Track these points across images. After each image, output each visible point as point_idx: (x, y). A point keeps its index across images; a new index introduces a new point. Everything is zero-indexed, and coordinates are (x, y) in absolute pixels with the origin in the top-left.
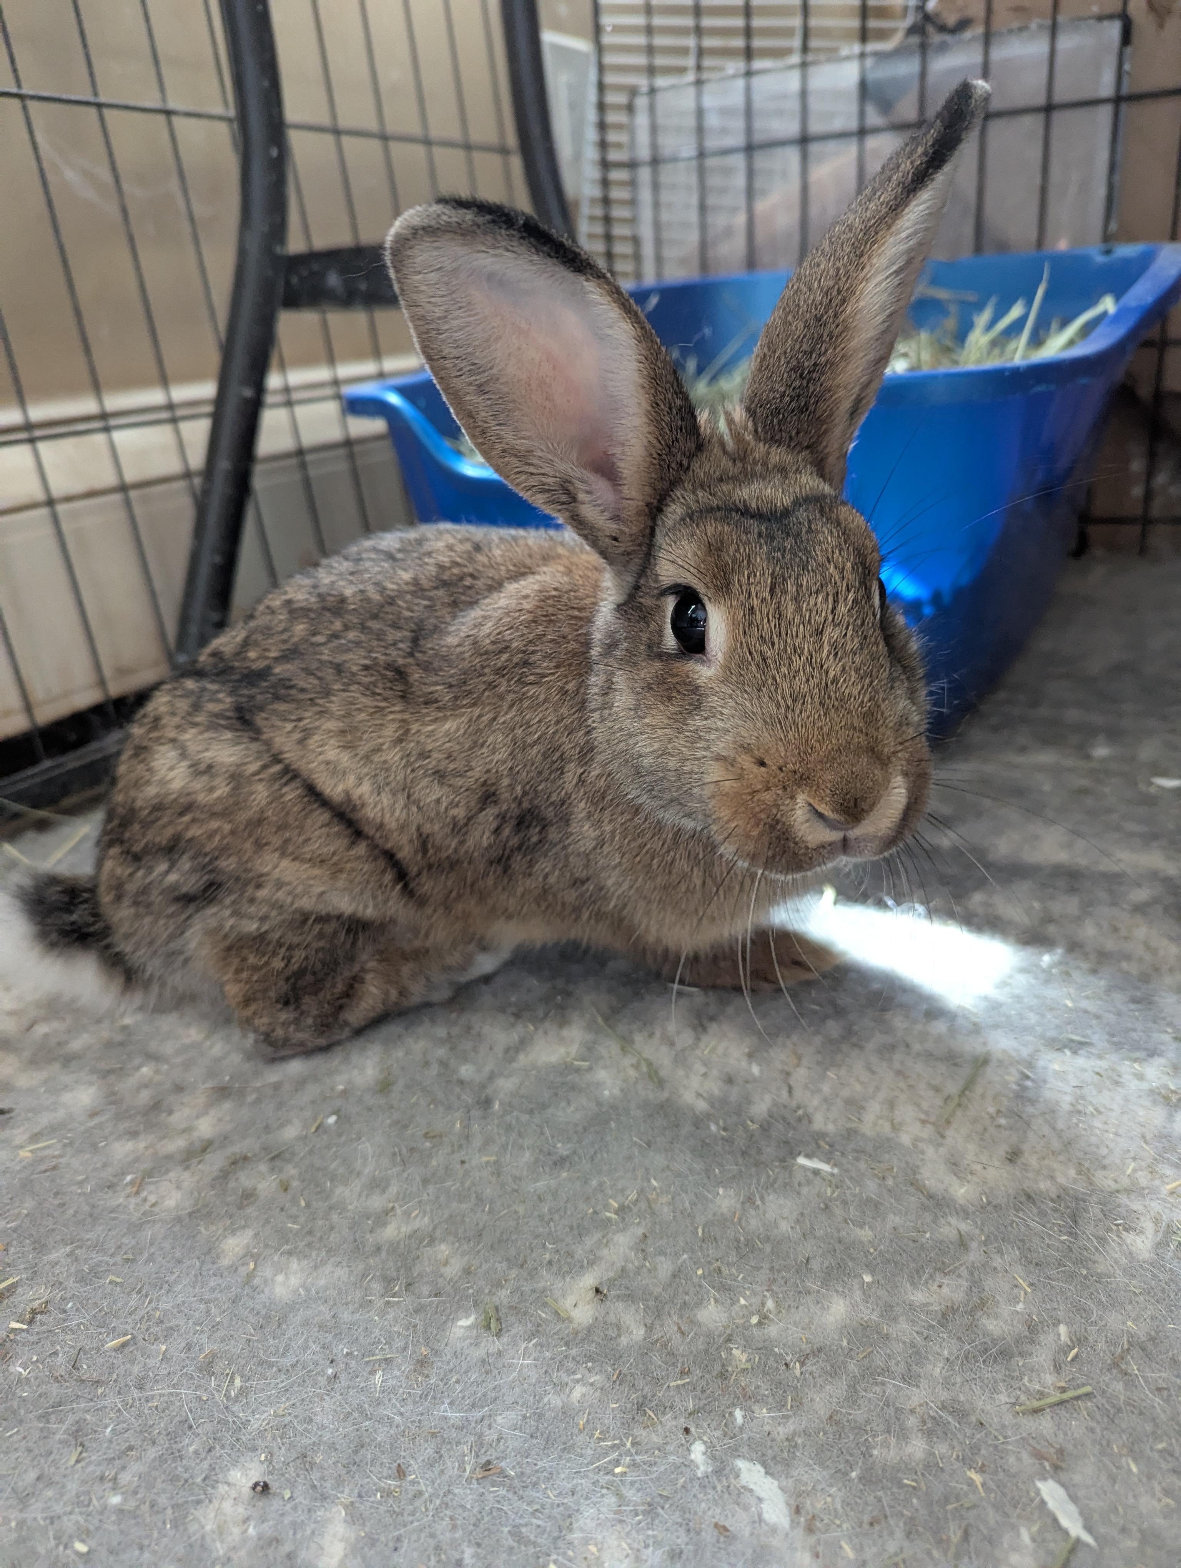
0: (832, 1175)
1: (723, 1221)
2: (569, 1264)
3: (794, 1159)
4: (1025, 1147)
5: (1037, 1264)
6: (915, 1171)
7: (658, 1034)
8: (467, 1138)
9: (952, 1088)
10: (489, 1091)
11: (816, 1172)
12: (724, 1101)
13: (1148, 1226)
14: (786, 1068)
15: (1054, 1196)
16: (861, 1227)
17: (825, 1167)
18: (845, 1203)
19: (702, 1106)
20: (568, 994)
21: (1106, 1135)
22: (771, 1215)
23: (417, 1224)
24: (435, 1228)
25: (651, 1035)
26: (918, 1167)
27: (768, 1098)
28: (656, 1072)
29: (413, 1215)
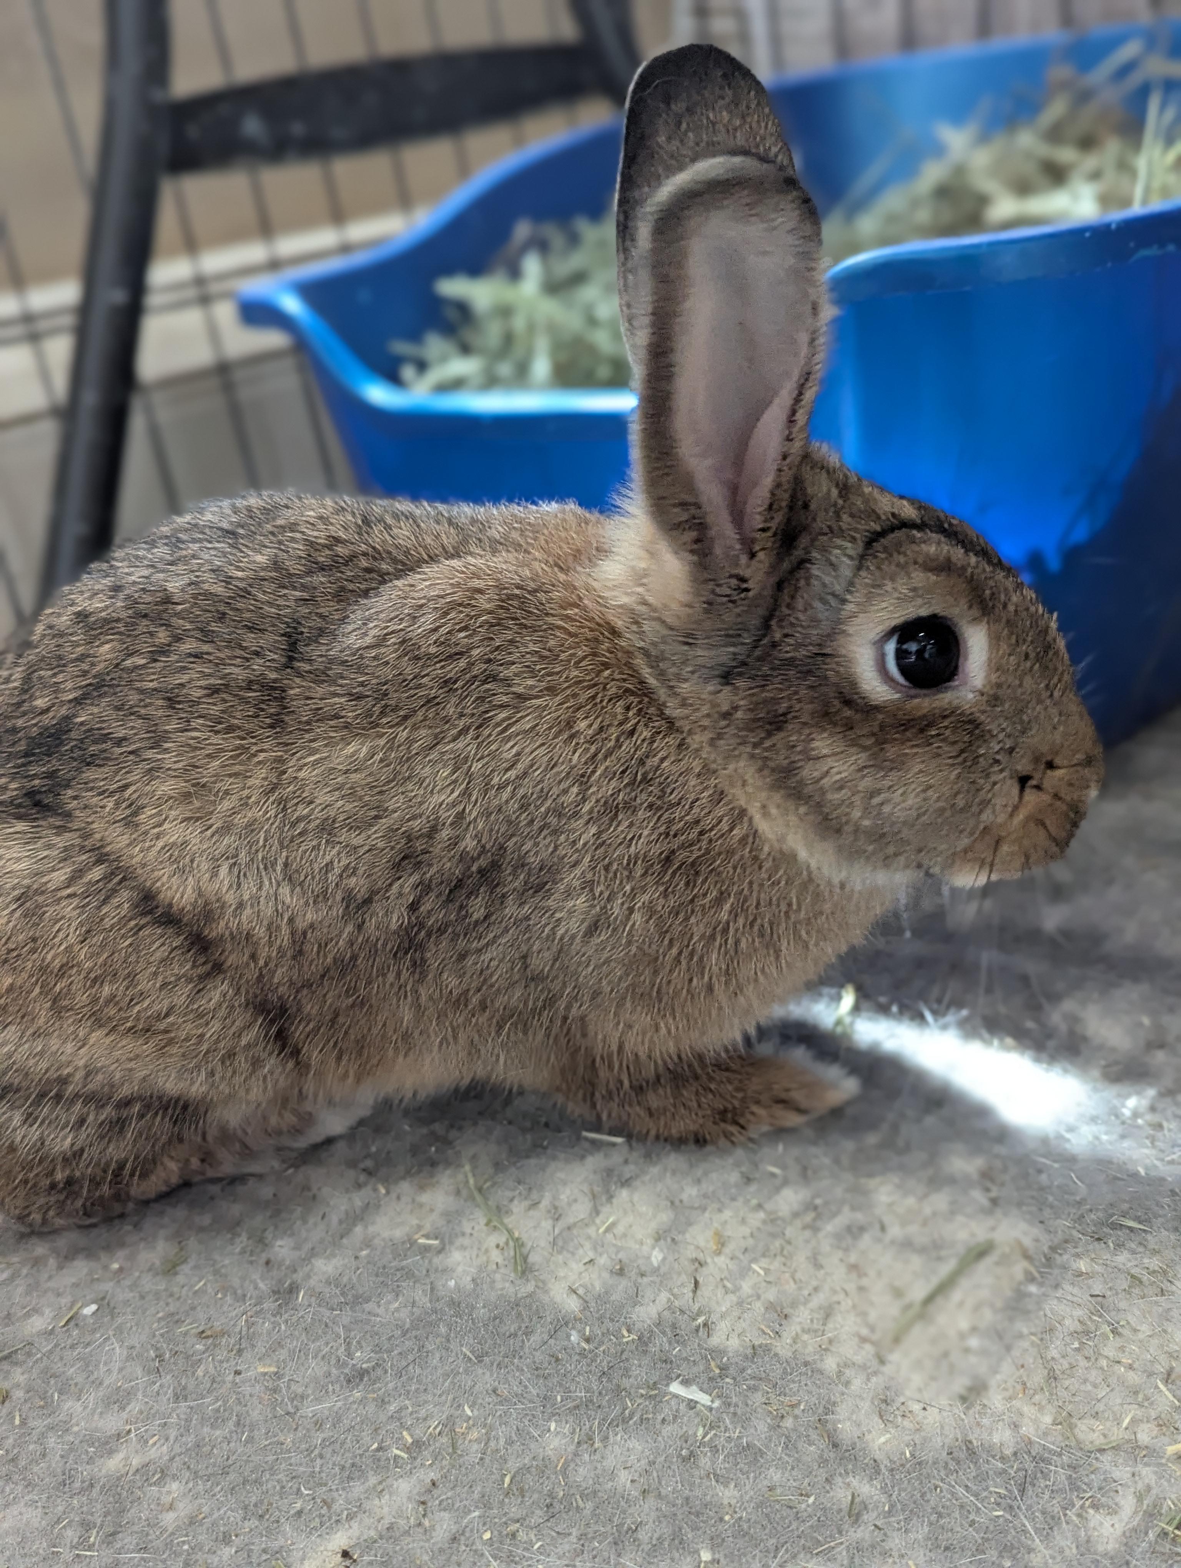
0: (711, 1409)
1: (543, 1467)
2: (321, 1516)
3: (667, 1385)
4: (993, 1382)
5: (947, 1549)
6: (830, 1408)
7: (545, 1203)
8: (250, 1338)
9: (919, 1292)
10: (298, 1277)
11: (692, 1404)
12: (602, 1298)
13: (1127, 1503)
14: (701, 1256)
15: (1008, 1452)
16: (726, 1486)
17: (704, 1399)
18: (715, 1450)
19: (573, 1305)
20: (448, 1143)
21: (1116, 1367)
22: (610, 1462)
23: (153, 1453)
24: (172, 1459)
25: (535, 1205)
26: (834, 1404)
27: (663, 1297)
28: (525, 1259)
29: (151, 1442)
